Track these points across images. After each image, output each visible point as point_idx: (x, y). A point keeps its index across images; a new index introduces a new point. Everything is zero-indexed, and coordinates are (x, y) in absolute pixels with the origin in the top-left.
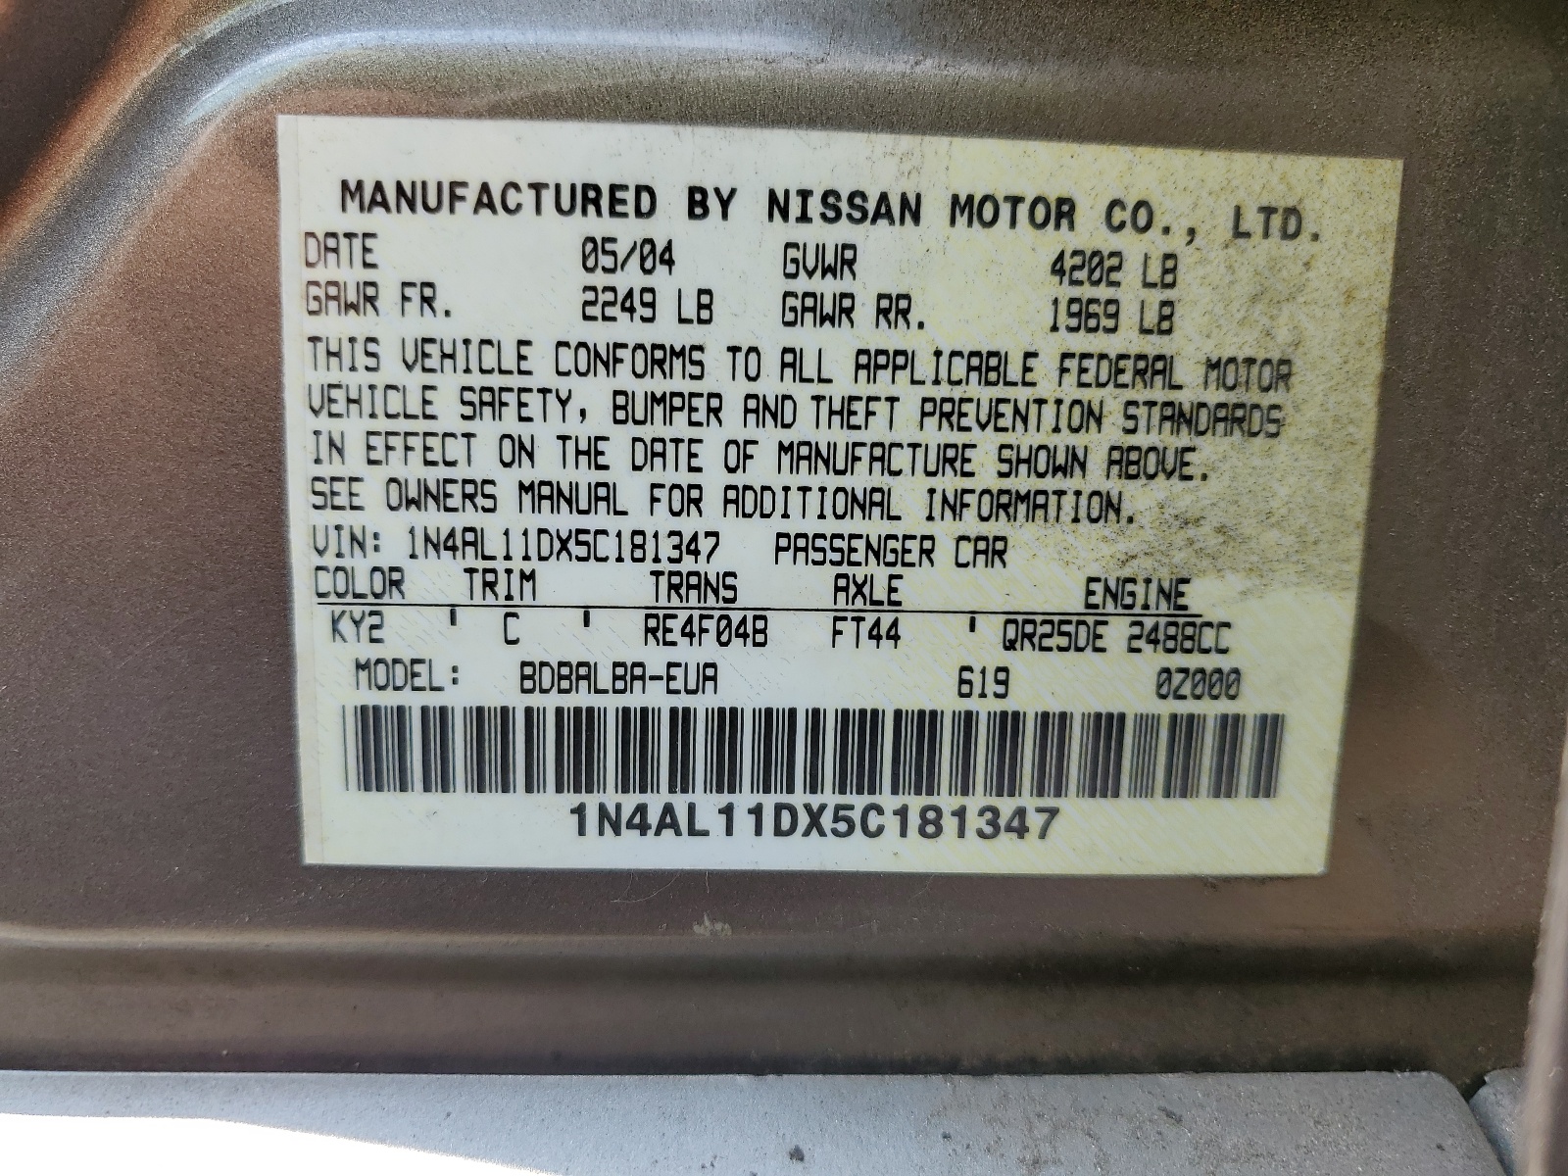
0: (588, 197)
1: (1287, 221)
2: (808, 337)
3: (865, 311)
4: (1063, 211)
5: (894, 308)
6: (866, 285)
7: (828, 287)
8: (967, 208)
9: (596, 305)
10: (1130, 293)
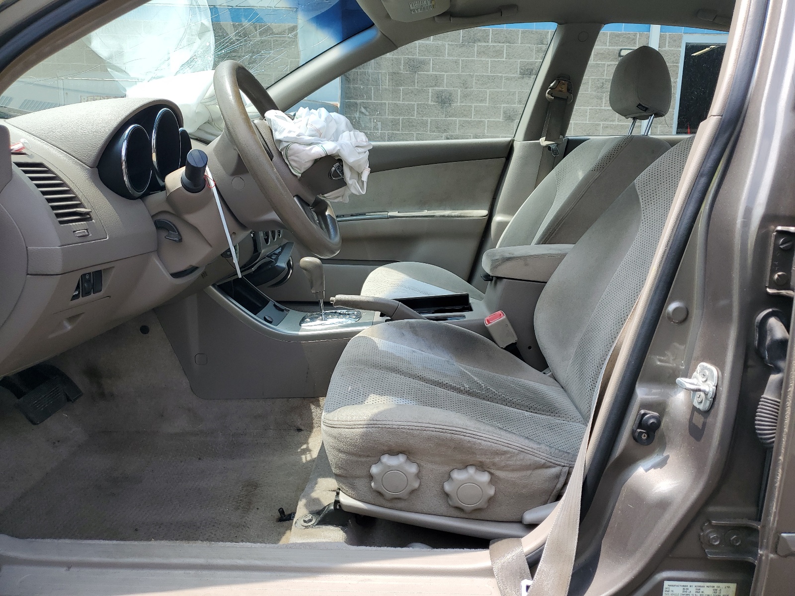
0: (684, 586)
1: (729, 587)
2: (697, 594)
3: (701, 592)
4: (714, 587)
5: (703, 592)
6: (701, 591)
7: (698, 591)
8: (707, 587)
9: (683, 592)
10: (718, 591)
